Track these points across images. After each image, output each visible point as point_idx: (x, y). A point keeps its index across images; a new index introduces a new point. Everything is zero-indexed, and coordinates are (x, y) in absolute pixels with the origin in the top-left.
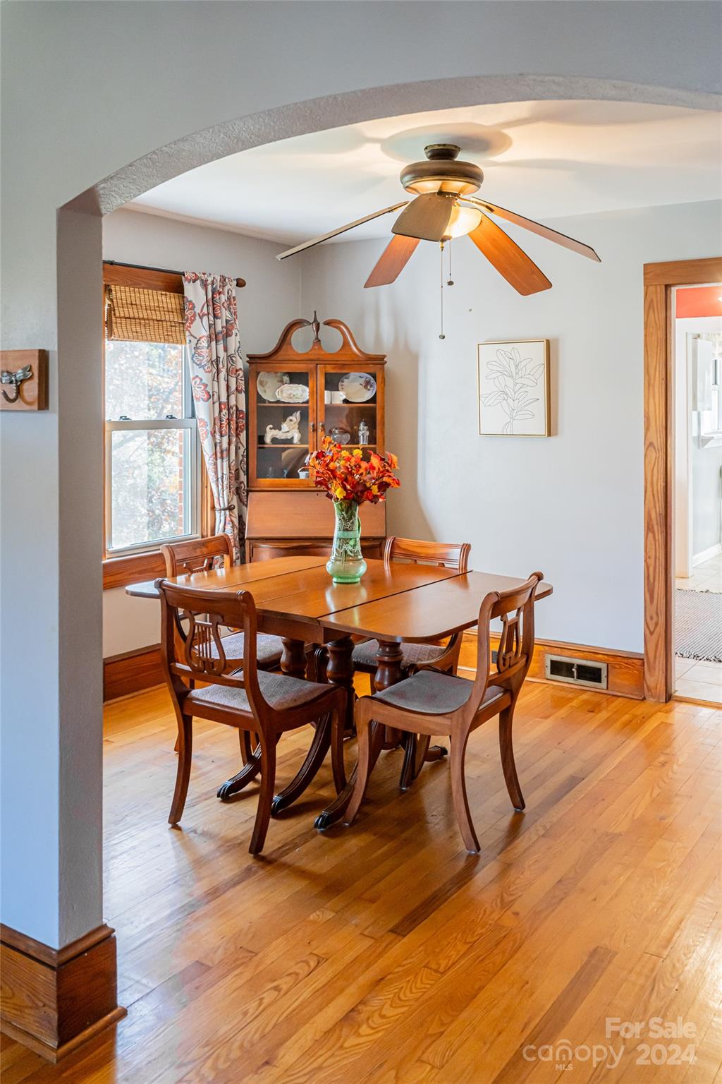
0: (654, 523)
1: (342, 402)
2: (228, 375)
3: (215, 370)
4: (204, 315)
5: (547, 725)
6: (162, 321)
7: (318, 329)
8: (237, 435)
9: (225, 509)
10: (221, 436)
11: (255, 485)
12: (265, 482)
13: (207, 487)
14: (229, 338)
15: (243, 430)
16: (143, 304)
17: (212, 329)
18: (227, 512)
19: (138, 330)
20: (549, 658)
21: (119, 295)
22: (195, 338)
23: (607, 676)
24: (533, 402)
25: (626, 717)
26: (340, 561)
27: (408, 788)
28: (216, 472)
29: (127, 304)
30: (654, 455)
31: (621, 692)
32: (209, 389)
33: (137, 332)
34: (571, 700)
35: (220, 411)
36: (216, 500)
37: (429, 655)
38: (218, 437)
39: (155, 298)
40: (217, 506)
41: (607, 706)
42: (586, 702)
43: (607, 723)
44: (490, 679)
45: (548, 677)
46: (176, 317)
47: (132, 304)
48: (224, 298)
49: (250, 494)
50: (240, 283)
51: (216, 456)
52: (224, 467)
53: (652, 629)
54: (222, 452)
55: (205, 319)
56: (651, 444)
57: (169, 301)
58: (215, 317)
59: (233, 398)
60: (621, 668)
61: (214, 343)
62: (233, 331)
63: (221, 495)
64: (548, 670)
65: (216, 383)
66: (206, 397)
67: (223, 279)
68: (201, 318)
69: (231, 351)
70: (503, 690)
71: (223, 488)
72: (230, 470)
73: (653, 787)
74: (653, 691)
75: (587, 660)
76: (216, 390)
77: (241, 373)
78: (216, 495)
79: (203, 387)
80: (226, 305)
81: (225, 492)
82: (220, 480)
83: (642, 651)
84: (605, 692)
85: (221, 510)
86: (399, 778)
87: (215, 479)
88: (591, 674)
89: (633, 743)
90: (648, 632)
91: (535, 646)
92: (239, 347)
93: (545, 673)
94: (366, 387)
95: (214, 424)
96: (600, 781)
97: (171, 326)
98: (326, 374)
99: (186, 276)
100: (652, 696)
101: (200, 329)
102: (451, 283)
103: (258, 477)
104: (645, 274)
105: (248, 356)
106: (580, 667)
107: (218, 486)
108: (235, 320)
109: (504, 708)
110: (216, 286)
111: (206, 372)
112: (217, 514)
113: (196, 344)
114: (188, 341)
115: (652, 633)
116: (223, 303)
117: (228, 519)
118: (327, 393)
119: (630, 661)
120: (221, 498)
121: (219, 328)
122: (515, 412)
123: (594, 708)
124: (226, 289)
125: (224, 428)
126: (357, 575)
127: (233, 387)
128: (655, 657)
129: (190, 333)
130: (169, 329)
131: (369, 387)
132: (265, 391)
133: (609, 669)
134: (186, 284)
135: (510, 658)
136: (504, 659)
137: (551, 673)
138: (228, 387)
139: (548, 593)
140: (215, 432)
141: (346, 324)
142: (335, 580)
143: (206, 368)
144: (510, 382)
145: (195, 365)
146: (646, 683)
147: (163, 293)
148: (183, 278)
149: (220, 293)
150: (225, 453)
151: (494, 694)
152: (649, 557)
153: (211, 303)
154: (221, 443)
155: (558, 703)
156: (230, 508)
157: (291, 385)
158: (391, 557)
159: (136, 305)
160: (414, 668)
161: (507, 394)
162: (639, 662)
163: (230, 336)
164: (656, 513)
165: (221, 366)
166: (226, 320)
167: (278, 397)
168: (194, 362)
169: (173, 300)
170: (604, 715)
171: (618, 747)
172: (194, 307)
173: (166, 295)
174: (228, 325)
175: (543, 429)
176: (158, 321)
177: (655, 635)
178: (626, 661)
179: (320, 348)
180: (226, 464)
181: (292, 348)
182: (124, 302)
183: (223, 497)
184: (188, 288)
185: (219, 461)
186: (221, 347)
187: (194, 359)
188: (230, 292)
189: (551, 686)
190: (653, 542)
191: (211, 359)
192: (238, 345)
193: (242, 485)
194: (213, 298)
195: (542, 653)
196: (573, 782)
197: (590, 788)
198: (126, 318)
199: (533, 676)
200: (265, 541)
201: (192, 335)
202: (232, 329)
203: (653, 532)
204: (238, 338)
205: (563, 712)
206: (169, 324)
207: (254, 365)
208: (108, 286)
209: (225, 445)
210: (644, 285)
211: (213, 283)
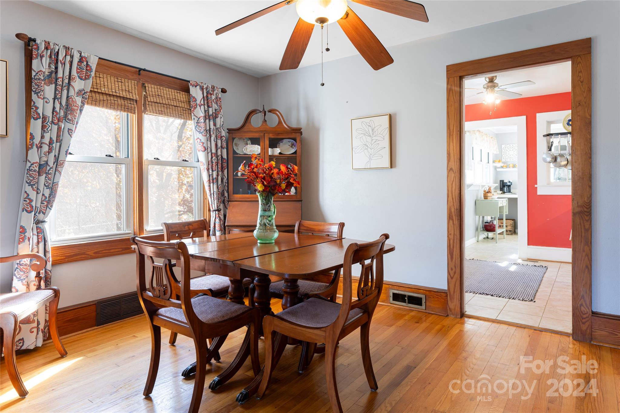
0: (453, 214)
1: (278, 154)
2: (216, 139)
3: (208, 135)
4: (202, 105)
5: (392, 330)
6: (177, 107)
7: (265, 115)
8: (223, 171)
9: (215, 211)
10: (213, 171)
11: (232, 198)
12: (238, 196)
13: (206, 199)
14: (217, 119)
15: (225, 169)
16: (165, 96)
17: (207, 113)
18: (217, 212)
19: (163, 110)
20: (392, 292)
21: (150, 89)
22: (197, 117)
23: (426, 302)
24: (381, 149)
25: (438, 327)
26: (262, 229)
27: (303, 372)
28: (210, 191)
29: (155, 95)
30: (453, 175)
31: (434, 312)
32: (205, 145)
33: (162, 111)
34: (405, 315)
35: (212, 158)
36: (211, 206)
37: (319, 288)
38: (210, 171)
39: (173, 94)
40: (211, 209)
41: (426, 320)
42: (413, 317)
43: (427, 330)
44: (352, 305)
45: (391, 302)
46: (186, 105)
47: (158, 95)
48: (213, 97)
49: (229, 202)
50: (224, 91)
51: (210, 182)
52: (214, 188)
53: (452, 276)
54: (213, 180)
55: (202, 107)
56: (451, 169)
57: (181, 96)
58: (208, 107)
59: (219, 151)
60: (434, 297)
61: (207, 121)
62: (219, 115)
63: (213, 203)
64: (391, 299)
65: (209, 142)
66: (203, 149)
67: (213, 87)
68: (200, 107)
69: (218, 126)
70: (363, 311)
71: (214, 199)
72: (218, 189)
73: (462, 374)
74: (453, 311)
75: (413, 293)
76: (209, 145)
77: (224, 139)
78: (210, 203)
79: (201, 144)
80: (215, 101)
81: (215, 201)
82: (212, 195)
83: (446, 288)
84: (424, 311)
85: (213, 211)
86: (298, 365)
87: (209, 194)
88: (416, 301)
89: (444, 344)
90: (450, 277)
91: (383, 285)
92: (223, 125)
93: (389, 300)
94: (292, 147)
95: (209, 164)
96: (426, 369)
97: (183, 110)
98: (269, 138)
99: (191, 82)
100: (453, 314)
101: (200, 112)
102: (328, 50)
103: (233, 194)
104: (447, 71)
105: (228, 129)
106: (409, 297)
107: (211, 198)
108: (220, 110)
109: (363, 323)
110: (209, 90)
111: (203, 136)
112: (212, 213)
113: (198, 121)
114: (193, 119)
115: (452, 278)
116: (213, 100)
117: (217, 215)
118: (270, 149)
119: (439, 294)
120: (213, 205)
121: (211, 113)
122: (372, 155)
123: (418, 321)
124: (215, 93)
125: (214, 167)
126: (273, 238)
127: (219, 145)
128: (454, 292)
129: (194, 114)
130: (182, 111)
131: (293, 147)
132: (238, 149)
133: (427, 299)
134: (191, 87)
135: (367, 290)
136: (363, 291)
137: (393, 300)
138: (216, 145)
139: (392, 249)
140: (209, 169)
141: (279, 111)
142: (259, 241)
143: (203, 133)
144: (369, 139)
145: (197, 132)
146: (449, 307)
147: (178, 91)
148: (189, 84)
149: (211, 94)
150: (215, 180)
151: (356, 314)
152: (450, 234)
153: (206, 99)
154: (212, 174)
155: (398, 316)
156: (218, 210)
157: (251, 145)
158: (299, 232)
159: (161, 96)
160: (307, 296)
161: (367, 146)
162: (444, 295)
163: (217, 117)
164: (454, 208)
165: (212, 133)
166: (215, 109)
167: (244, 151)
168: (196, 130)
169: (184, 96)
170: (424, 325)
171: (436, 346)
172: (196, 100)
173: (180, 93)
174: (216, 112)
175: (388, 164)
176: (175, 106)
177: (454, 279)
178: (436, 294)
179: (266, 125)
180: (215, 186)
181: (251, 125)
182: (154, 93)
183: (214, 204)
184: (192, 89)
185: (211, 184)
186: (212, 123)
187: (197, 129)
188: (217, 94)
189: (393, 308)
190: (453, 225)
191: (206, 129)
192: (222, 123)
193: (226, 198)
194: (207, 96)
195: (388, 290)
196: (409, 370)
197: (421, 374)
198: (155, 103)
199: (383, 302)
200: (236, 227)
201: (195, 115)
202: (218, 114)
203: (453, 220)
204: (222, 119)
205: (400, 322)
206: (182, 109)
207: (231, 134)
208: (144, 84)
209: (215, 176)
210: (447, 78)
211: (207, 89)
